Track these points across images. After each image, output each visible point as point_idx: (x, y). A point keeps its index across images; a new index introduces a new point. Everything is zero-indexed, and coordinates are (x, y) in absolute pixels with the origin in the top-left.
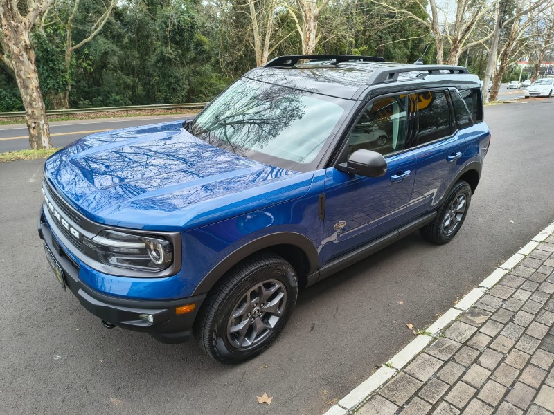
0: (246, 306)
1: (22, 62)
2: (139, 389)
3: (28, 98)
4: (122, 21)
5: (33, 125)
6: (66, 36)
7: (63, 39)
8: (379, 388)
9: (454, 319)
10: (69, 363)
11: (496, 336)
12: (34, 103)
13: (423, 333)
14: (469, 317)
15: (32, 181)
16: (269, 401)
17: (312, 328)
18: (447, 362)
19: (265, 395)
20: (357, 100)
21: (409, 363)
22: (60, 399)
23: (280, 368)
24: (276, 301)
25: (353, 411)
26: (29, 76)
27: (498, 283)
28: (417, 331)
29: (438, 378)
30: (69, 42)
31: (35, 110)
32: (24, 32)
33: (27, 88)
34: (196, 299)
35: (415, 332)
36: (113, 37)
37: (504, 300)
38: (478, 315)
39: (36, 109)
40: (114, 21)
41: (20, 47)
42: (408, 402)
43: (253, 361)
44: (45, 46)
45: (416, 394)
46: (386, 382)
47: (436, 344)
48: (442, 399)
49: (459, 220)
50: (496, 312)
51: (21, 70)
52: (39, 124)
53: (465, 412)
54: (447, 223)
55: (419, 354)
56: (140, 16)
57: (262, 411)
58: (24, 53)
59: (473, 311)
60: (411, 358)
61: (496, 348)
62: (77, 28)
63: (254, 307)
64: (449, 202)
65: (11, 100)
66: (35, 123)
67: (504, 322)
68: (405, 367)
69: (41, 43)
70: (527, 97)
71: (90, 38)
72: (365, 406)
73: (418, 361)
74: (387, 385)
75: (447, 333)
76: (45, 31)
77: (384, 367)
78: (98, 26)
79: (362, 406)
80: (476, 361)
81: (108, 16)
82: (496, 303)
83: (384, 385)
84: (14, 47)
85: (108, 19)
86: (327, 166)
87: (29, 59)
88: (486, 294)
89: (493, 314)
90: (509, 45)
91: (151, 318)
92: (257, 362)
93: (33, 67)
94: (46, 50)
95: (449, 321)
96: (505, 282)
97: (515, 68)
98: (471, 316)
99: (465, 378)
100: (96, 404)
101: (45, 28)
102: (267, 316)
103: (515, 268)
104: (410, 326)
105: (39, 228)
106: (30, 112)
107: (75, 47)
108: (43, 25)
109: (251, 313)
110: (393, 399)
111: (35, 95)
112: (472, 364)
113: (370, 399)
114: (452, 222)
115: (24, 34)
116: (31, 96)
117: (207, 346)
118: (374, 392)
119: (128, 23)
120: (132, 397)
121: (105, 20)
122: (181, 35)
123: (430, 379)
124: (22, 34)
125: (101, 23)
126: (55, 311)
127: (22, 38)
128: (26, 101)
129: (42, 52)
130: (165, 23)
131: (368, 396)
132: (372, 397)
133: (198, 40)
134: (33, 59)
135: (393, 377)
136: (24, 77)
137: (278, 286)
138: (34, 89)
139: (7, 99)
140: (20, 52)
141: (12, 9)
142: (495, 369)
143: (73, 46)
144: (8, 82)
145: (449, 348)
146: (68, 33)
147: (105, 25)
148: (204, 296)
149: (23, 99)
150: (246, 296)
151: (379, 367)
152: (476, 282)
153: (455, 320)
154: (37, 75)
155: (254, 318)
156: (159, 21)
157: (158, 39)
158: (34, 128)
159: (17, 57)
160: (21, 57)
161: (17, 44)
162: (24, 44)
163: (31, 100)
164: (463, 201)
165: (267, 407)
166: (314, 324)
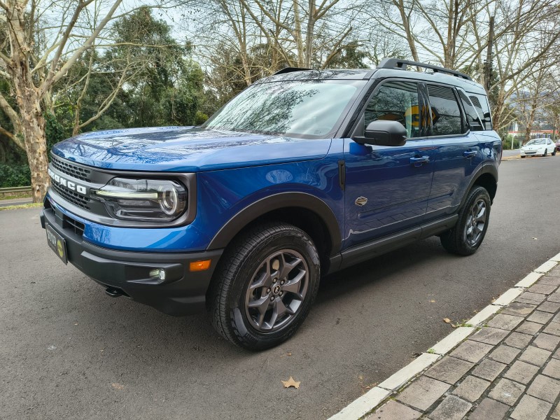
0: (265, 276)
1: (32, 128)
2: (145, 375)
3: (35, 161)
4: (127, 102)
5: (38, 188)
6: (74, 116)
7: (71, 119)
8: (423, 370)
9: (495, 312)
10: (66, 352)
11: (547, 324)
12: (40, 166)
13: (463, 326)
14: (512, 310)
15: (33, 218)
16: (297, 385)
17: (338, 323)
18: (496, 347)
19: (291, 379)
20: (369, 80)
21: (453, 349)
22: (54, 384)
23: (306, 356)
24: (298, 279)
25: (398, 391)
26: (37, 141)
27: (536, 283)
28: (455, 324)
29: (492, 359)
30: (77, 121)
31: (41, 173)
32: (36, 101)
33: (34, 152)
34: (211, 254)
35: (453, 326)
36: (119, 117)
37: (547, 295)
38: (521, 308)
39: (42, 171)
40: (120, 102)
41: (32, 114)
42: (461, 380)
43: (274, 350)
44: (54, 125)
45: (469, 373)
46: (431, 365)
47: (481, 332)
48: (500, 377)
49: (481, 230)
50: (540, 304)
51: (30, 135)
52: (44, 186)
53: (531, 387)
54: (470, 230)
55: (463, 341)
56: (144, 98)
57: (289, 394)
58: (35, 120)
59: (514, 305)
60: (455, 345)
61: (549, 332)
62: (85, 109)
63: (274, 283)
64: (470, 207)
65: (17, 176)
66: (40, 186)
67: (553, 312)
68: (449, 352)
69: (50, 122)
70: (523, 157)
71: (97, 116)
72: (411, 386)
73: (464, 346)
74: (433, 367)
75: (490, 323)
76: (56, 112)
77: (424, 355)
78: (105, 105)
79: (408, 386)
80: (531, 343)
81: (114, 96)
82: (539, 298)
83: (429, 367)
84: (25, 114)
85: (114, 100)
86: (345, 136)
87: (38, 125)
88: (524, 292)
89: (538, 306)
90: (498, 110)
91: (163, 275)
92: (279, 350)
93: (42, 133)
94: (55, 128)
95: (490, 314)
96: (543, 282)
97: (506, 136)
98: (514, 309)
99: (522, 357)
100: (95, 388)
101: (55, 110)
102: (289, 298)
103: (550, 271)
104: (448, 320)
105: (42, 214)
106: (36, 175)
107: (82, 125)
108: (53, 106)
109: (270, 289)
110: (443, 378)
111: (42, 158)
112: (527, 347)
113: (416, 380)
114: (474, 230)
115: (36, 102)
116: (37, 159)
117: (223, 319)
118: (419, 373)
119: (133, 105)
120: (137, 382)
121: (112, 100)
122: (184, 112)
123: (481, 361)
124: (34, 103)
125: (108, 103)
126: (52, 309)
127: (34, 106)
128: (32, 165)
129: (51, 130)
130: (169, 102)
131: (412, 378)
132: (416, 378)
133: (199, 119)
134: (43, 126)
135: (437, 361)
136: (32, 142)
137: (299, 260)
138: (41, 153)
139: (13, 176)
140: (31, 118)
141: (26, 80)
142: (556, 350)
143: (80, 124)
144: (16, 161)
145: (497, 335)
146: (77, 113)
147: (111, 106)
148: (221, 252)
149: (30, 163)
150: (265, 264)
151: (418, 355)
152: (511, 284)
153: (497, 313)
154: (45, 140)
155: (274, 296)
156: (163, 100)
157: (161, 117)
158: (38, 191)
159: (28, 124)
160: (31, 124)
161: (28, 112)
162: (36, 111)
163: (37, 163)
164: (483, 209)
165: (294, 391)
166: (339, 319)
